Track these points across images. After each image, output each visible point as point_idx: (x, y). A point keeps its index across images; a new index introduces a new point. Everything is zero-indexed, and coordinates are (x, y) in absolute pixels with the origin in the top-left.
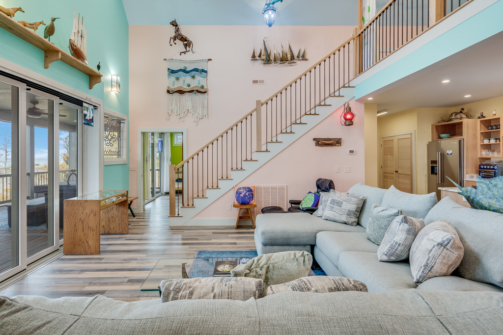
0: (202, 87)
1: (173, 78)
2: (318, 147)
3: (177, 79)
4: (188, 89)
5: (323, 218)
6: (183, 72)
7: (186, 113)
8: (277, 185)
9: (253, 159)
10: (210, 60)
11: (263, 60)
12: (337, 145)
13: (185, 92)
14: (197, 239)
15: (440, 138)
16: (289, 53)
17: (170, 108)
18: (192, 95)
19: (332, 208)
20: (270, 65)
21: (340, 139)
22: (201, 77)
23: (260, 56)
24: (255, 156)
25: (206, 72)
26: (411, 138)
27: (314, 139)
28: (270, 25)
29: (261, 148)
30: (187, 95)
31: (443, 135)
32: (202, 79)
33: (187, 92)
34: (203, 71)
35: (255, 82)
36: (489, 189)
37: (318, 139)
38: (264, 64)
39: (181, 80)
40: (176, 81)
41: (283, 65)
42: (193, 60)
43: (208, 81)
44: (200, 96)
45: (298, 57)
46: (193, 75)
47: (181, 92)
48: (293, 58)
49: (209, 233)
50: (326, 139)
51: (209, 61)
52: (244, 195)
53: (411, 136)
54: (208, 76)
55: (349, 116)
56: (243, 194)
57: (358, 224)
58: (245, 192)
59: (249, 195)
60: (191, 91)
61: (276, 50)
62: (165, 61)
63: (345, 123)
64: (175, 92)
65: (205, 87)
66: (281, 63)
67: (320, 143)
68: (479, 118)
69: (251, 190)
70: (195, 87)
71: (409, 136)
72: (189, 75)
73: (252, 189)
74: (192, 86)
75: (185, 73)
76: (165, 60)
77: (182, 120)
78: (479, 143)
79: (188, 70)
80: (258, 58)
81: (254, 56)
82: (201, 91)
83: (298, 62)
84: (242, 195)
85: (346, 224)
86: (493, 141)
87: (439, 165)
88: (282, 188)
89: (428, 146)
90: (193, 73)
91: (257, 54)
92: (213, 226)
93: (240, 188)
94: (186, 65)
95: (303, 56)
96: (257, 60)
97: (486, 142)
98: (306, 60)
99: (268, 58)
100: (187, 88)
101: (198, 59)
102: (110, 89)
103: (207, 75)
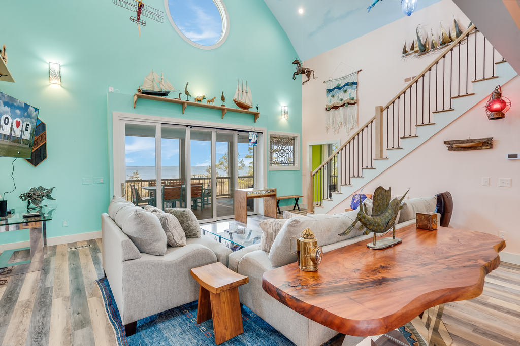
0: (353, 99)
1: (330, 96)
3: (333, 96)
4: (342, 103)
6: (337, 89)
7: (340, 125)
11: (416, 52)
12: (483, 147)
13: (339, 107)
16: (455, 30)
17: (328, 123)
18: (345, 108)
20: (427, 54)
22: (352, 89)
23: (412, 49)
25: (356, 83)
27: (446, 142)
28: (409, 14)
29: (382, 156)
30: (341, 108)
32: (353, 91)
33: (340, 106)
34: (353, 83)
35: (407, 80)
37: (451, 141)
38: (419, 56)
39: (336, 97)
40: (332, 98)
43: (358, 91)
44: (351, 107)
46: (345, 89)
47: (336, 107)
50: (463, 142)
51: (360, 72)
55: (497, 106)
56: (357, 200)
60: (343, 105)
61: (434, 34)
63: (490, 116)
64: (331, 108)
65: (355, 98)
66: (442, 48)
67: (454, 146)
70: (346, 100)
72: (342, 91)
74: (344, 100)
75: (339, 89)
76: (324, 82)
77: (337, 132)
79: (341, 86)
80: (410, 52)
81: (405, 51)
82: (352, 103)
91: (408, 49)
94: (340, 82)
96: (409, 54)
99: (424, 48)
100: (340, 102)
102: (281, 117)
103: (357, 87)
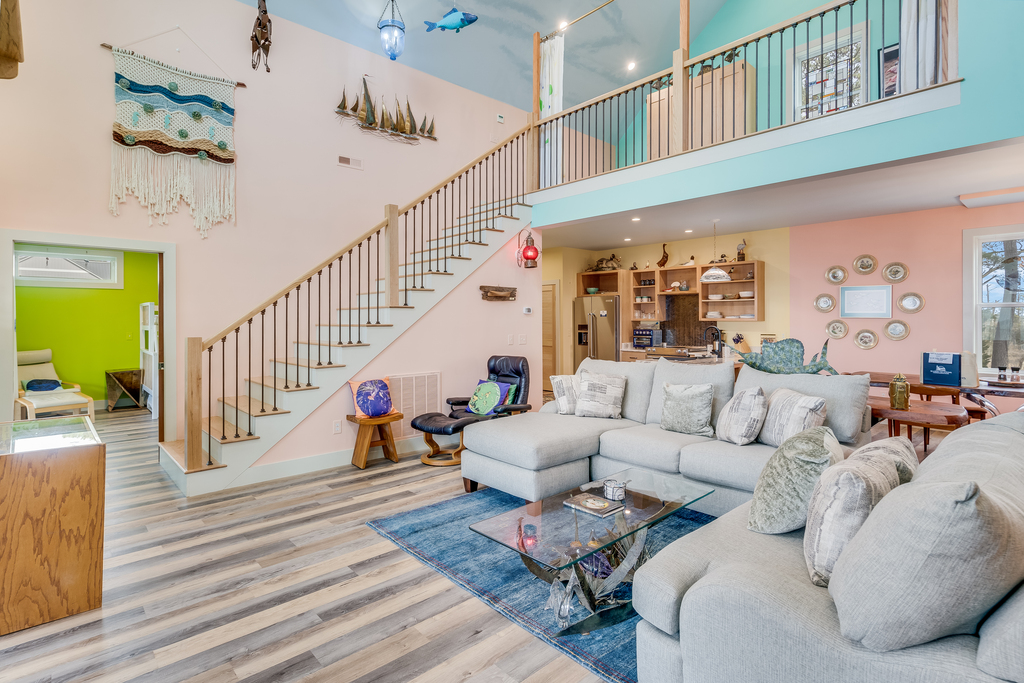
0: (222, 146)
1: (133, 104)
2: (486, 302)
3: (148, 109)
4: (182, 143)
5: (577, 413)
6: (166, 95)
7: (174, 203)
8: (426, 372)
9: (382, 323)
10: (243, 85)
11: (361, 119)
12: (510, 298)
13: (171, 149)
14: (317, 505)
15: (587, 293)
16: (408, 119)
17: (124, 184)
18: (193, 161)
19: (593, 398)
20: (374, 132)
21: (515, 289)
22: (219, 120)
23: (355, 109)
24: (386, 316)
25: (231, 111)
26: (553, 291)
27: (482, 288)
28: (393, 58)
29: (397, 301)
30: (177, 157)
31: (592, 289)
32: (220, 125)
33: (177, 149)
34: (225, 107)
35: (344, 160)
36: (776, 353)
37: (487, 287)
38: (362, 127)
39: (160, 115)
40: (142, 112)
41: (396, 138)
42: (198, 73)
43: (236, 133)
44: (212, 165)
45: (422, 130)
46: (195, 109)
47: (159, 147)
48: (413, 129)
49: (321, 487)
50: (497, 289)
51: (240, 89)
52: (376, 398)
53: (554, 289)
54: (235, 123)
55: (530, 253)
56: (374, 394)
57: (622, 416)
58: (376, 391)
59: (384, 395)
60: (190, 151)
61: (386, 104)
62: (106, 51)
63: (526, 264)
64: (141, 143)
65: (230, 148)
66: (394, 135)
67: (488, 294)
68: (632, 269)
69: (386, 385)
70: (197, 141)
71: (550, 288)
72: (183, 108)
73: (387, 382)
74: (192, 138)
75: (172, 98)
76: (107, 47)
77: (161, 220)
78: (632, 302)
79: (181, 93)
80: (350, 112)
81: (342, 106)
82: (220, 156)
83: (421, 140)
84: (371, 398)
85: (610, 417)
86: (645, 300)
87: (590, 331)
88: (433, 379)
89: (574, 303)
90: (197, 106)
91: (350, 104)
92: (304, 475)
93: (365, 384)
94: (177, 80)
95: (431, 131)
96: (348, 115)
97: (638, 300)
98: (435, 139)
99: (371, 119)
100: (178, 139)
101: (212, 76)
103: (234, 120)
